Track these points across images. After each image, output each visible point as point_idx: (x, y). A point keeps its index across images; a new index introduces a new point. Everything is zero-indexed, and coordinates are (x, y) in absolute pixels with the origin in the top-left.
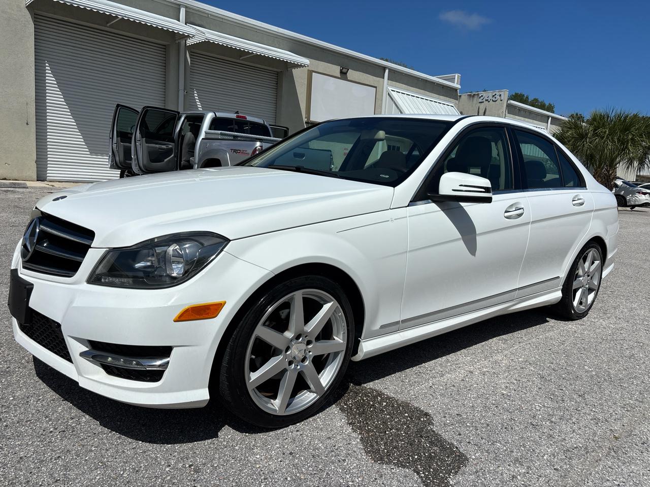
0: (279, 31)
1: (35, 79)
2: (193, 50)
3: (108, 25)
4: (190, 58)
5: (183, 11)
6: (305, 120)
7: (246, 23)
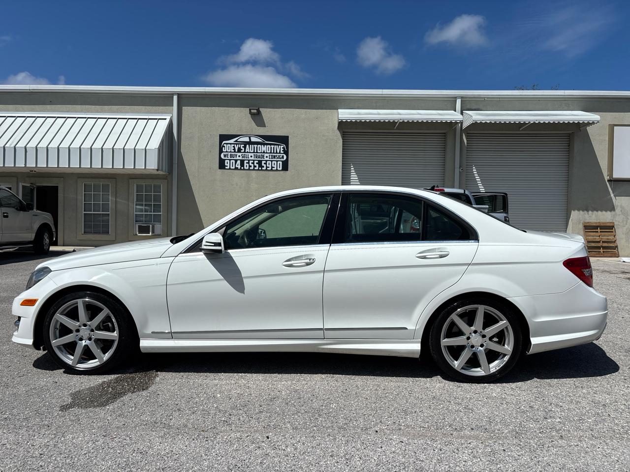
0: (565, 94)
1: (342, 178)
2: (469, 132)
3: (395, 128)
4: (467, 138)
5: (459, 102)
6: (607, 178)
7: (525, 95)
